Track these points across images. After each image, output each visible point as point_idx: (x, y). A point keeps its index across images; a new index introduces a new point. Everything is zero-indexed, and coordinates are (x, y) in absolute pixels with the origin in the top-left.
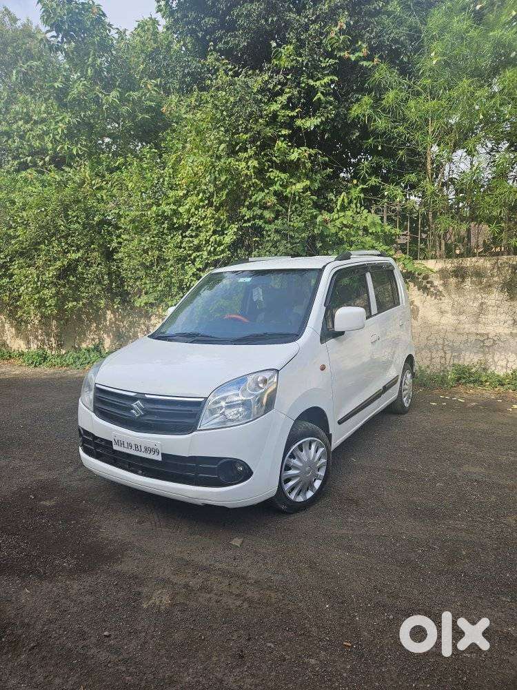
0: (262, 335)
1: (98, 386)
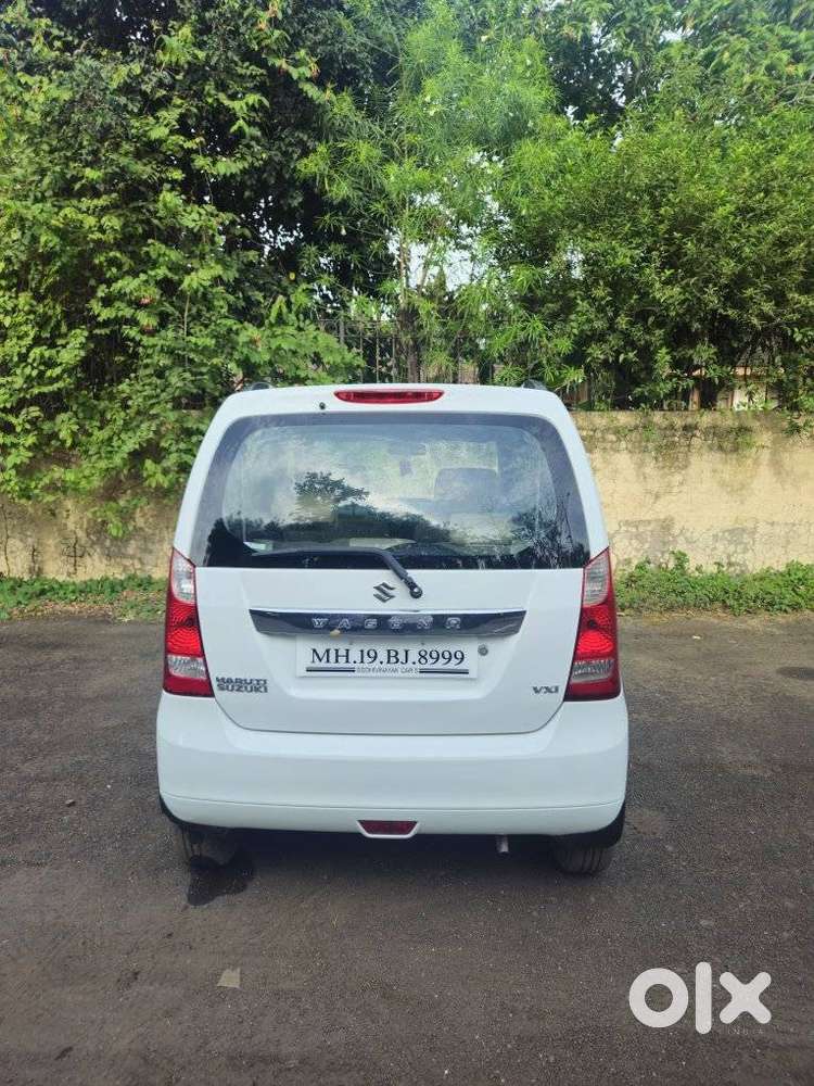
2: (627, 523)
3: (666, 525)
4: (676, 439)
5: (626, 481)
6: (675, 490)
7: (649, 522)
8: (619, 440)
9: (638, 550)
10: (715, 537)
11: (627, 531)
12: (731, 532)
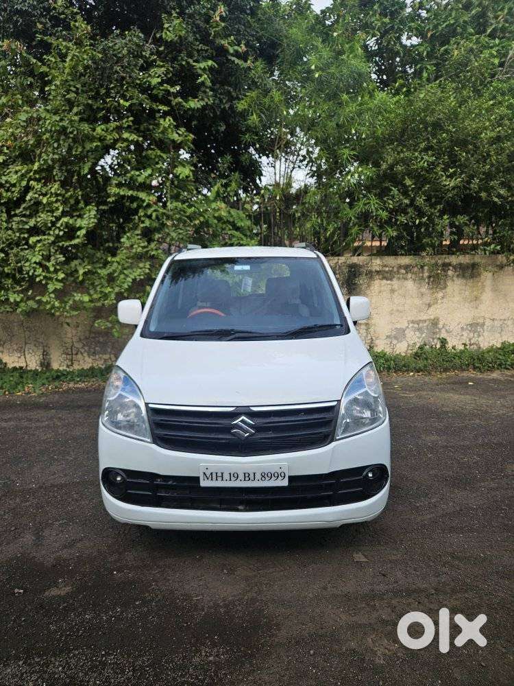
0: (312, 328)
1: (150, 405)
2: (413, 322)
3: (435, 323)
4: (439, 271)
5: (412, 297)
6: (439, 301)
7: (425, 321)
8: (407, 273)
9: (419, 338)
10: (462, 328)
11: (413, 327)
12: (471, 325)
